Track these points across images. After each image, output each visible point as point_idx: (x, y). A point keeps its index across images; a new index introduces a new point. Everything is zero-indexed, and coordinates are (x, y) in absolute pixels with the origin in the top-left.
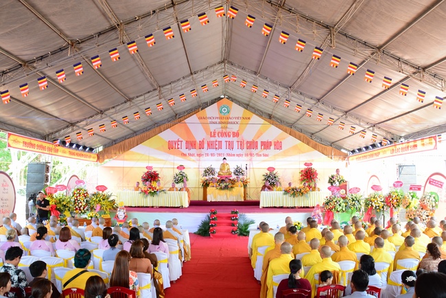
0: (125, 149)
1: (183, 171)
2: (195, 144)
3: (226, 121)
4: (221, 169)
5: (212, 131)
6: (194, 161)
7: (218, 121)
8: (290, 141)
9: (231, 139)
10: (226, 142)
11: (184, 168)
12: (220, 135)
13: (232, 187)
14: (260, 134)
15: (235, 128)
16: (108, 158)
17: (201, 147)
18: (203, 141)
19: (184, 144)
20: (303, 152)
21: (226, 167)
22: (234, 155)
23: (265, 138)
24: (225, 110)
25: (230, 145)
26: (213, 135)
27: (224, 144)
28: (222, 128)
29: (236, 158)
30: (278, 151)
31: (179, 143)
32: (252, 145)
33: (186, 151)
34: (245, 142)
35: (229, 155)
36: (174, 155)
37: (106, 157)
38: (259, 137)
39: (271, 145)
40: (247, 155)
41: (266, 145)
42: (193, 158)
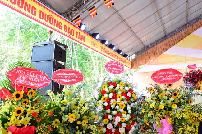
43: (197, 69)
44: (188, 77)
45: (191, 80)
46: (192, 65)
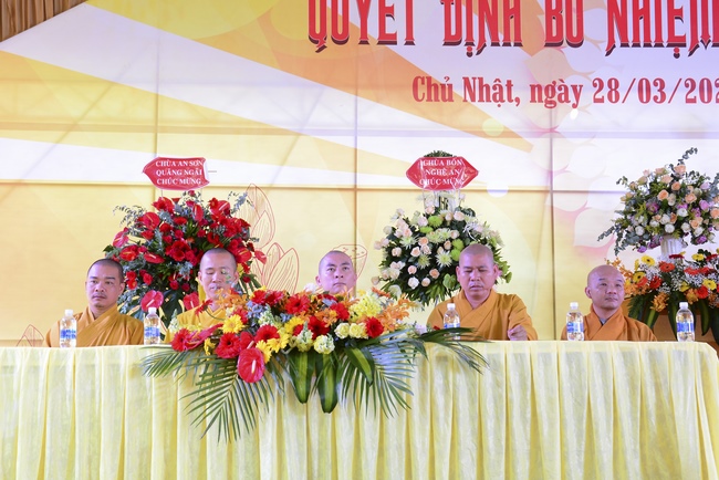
1: (459, 198)
2: (514, 9)
6: (507, 134)
11: (472, 173)
17: (565, 34)
19: (429, 4)
33: (451, 65)
36: (354, 87)
42: (497, 115)
43: (204, 198)
44: (136, 248)
45: (152, 267)
46: (175, 163)
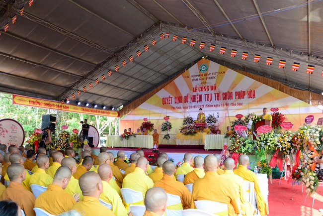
0: (135, 106)
1: (168, 121)
2: (181, 99)
3: (205, 77)
4: (198, 118)
5: (194, 86)
6: (181, 112)
7: (199, 77)
8: (263, 89)
9: (209, 92)
10: (205, 95)
12: (200, 89)
13: (195, 133)
14: (234, 85)
15: (212, 82)
16: (125, 114)
17: (186, 101)
18: (187, 96)
19: (173, 99)
20: (277, 99)
21: (202, 116)
22: (212, 106)
23: (239, 89)
24: (204, 68)
25: (209, 98)
26: (194, 90)
27: (204, 97)
28: (202, 83)
29: (214, 108)
30: (251, 99)
31: (170, 99)
32: (227, 96)
33: (175, 105)
34: (221, 94)
35: (208, 106)
36: (166, 109)
37: (123, 113)
38: (233, 88)
39: (244, 95)
40: (223, 105)
41: (240, 95)
42: (180, 110)
